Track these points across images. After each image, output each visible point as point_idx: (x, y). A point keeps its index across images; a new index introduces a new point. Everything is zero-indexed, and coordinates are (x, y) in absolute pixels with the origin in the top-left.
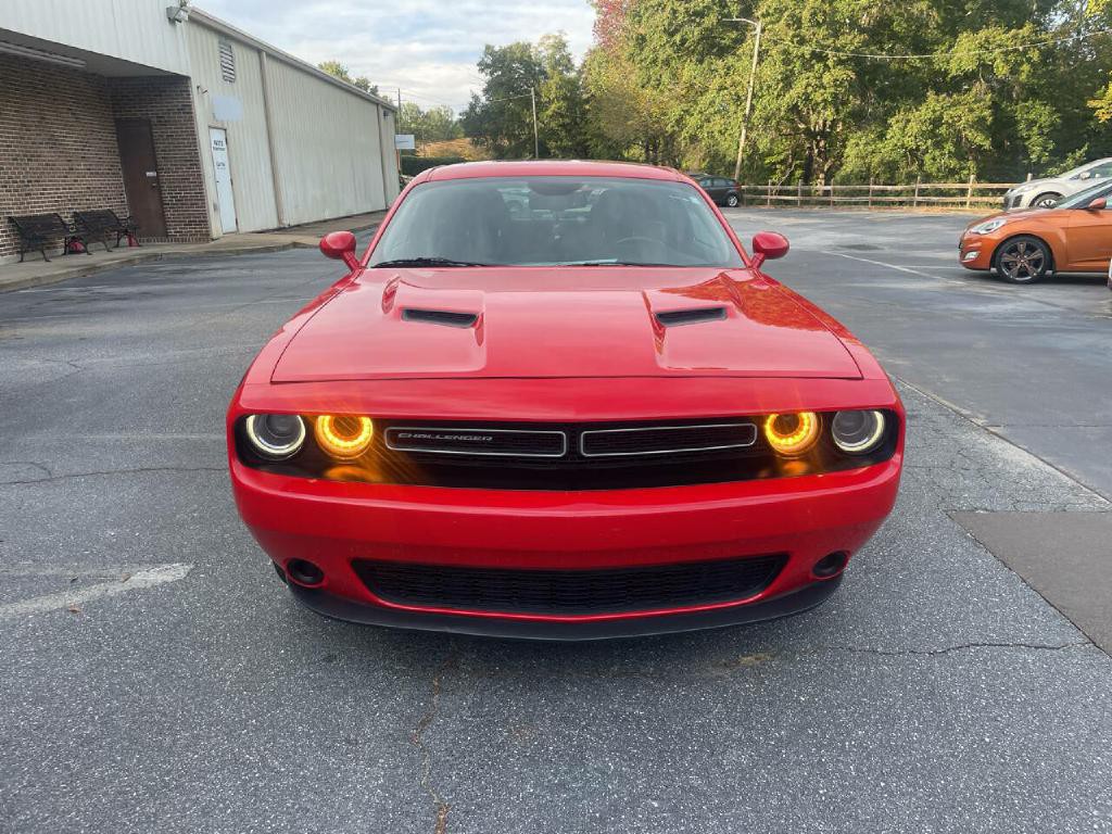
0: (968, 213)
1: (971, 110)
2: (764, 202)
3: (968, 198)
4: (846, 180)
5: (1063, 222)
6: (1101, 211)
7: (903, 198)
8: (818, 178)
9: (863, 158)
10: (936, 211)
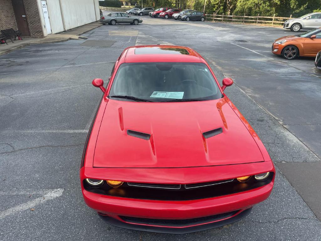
0: (272, 27)
2: (211, 20)
3: (273, 21)
4: (237, 14)
5: (303, 41)
6: (314, 39)
7: (254, 20)
8: (228, 11)
9: (242, 6)
10: (263, 26)
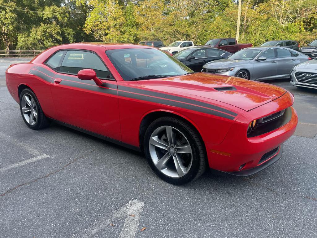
1: (55, 29)
8: (6, 48)
9: (25, 42)
